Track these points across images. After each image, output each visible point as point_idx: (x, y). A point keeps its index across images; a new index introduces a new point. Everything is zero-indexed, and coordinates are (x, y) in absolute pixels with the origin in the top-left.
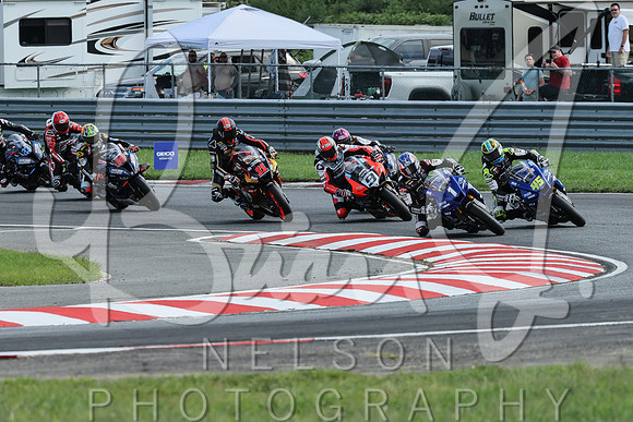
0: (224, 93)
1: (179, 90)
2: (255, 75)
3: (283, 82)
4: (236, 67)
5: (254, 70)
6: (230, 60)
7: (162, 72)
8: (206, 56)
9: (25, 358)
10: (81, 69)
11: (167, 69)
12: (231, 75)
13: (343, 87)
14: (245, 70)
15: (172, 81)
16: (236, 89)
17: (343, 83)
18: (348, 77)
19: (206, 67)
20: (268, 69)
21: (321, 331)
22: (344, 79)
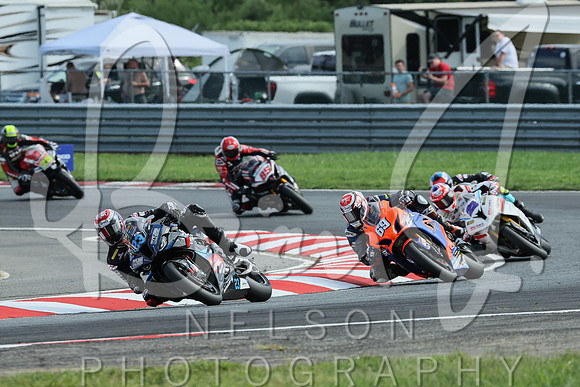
7: (56, 79)
13: (231, 92)
17: (231, 89)
18: (235, 82)
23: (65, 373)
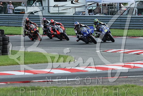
0: (105, 14)
1: (94, 13)
2: (113, 10)
3: (120, 11)
4: (108, 7)
5: (113, 8)
6: (107, 6)
7: (90, 9)
8: (101, 4)
9: (55, 81)
10: (69, 8)
11: (91, 8)
12: (107, 9)
13: (136, 13)
14: (111, 8)
15: (92, 11)
16: (108, 13)
17: (136, 11)
18: (137, 10)
19: (101, 7)
20: (117, 8)
21: (130, 74)
22: (136, 10)
23: (91, 87)
